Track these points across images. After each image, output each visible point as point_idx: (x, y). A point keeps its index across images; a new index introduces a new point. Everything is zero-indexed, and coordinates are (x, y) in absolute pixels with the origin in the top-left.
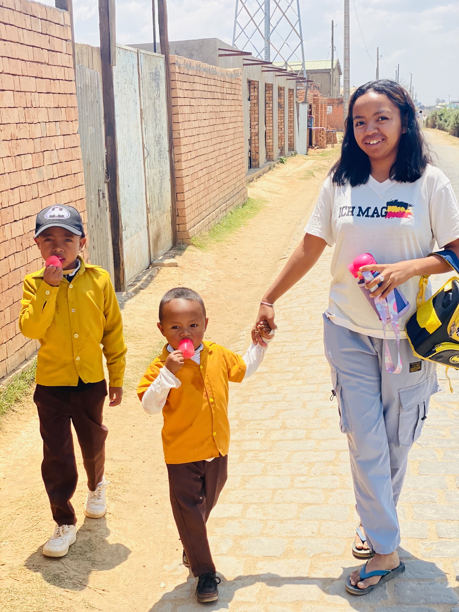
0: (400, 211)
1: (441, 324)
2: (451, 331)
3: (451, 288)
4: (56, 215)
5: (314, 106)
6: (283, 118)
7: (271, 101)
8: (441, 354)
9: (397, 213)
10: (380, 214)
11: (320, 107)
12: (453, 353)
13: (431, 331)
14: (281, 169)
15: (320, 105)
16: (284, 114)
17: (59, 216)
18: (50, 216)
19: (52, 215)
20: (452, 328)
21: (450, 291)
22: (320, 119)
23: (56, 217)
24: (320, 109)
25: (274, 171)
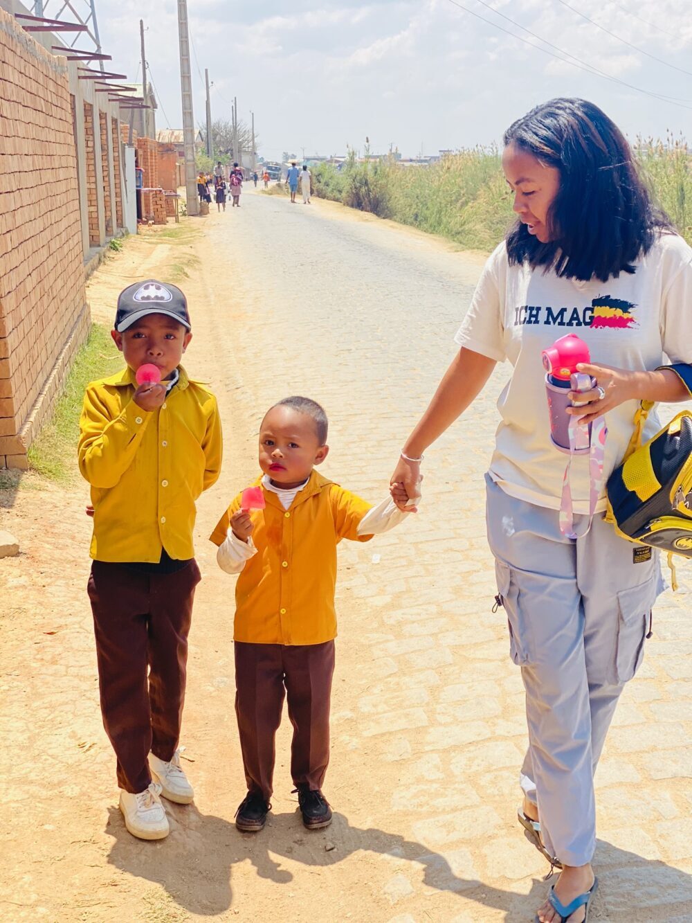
0: (615, 315)
1: (661, 487)
2: (675, 499)
3: (678, 429)
4: (153, 297)
5: (140, 152)
6: (107, 169)
7: (91, 137)
8: (659, 535)
9: (610, 319)
10: (582, 320)
11: (149, 154)
12: (678, 533)
13: (644, 497)
14: (119, 262)
15: (149, 150)
16: (108, 162)
17: (157, 297)
18: (143, 298)
19: (146, 296)
20: (678, 494)
21: (678, 434)
22: (150, 174)
23: (153, 299)
24: (149, 157)
25: (108, 265)
